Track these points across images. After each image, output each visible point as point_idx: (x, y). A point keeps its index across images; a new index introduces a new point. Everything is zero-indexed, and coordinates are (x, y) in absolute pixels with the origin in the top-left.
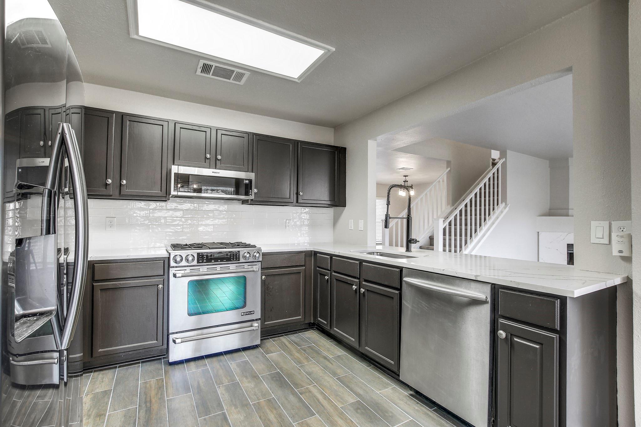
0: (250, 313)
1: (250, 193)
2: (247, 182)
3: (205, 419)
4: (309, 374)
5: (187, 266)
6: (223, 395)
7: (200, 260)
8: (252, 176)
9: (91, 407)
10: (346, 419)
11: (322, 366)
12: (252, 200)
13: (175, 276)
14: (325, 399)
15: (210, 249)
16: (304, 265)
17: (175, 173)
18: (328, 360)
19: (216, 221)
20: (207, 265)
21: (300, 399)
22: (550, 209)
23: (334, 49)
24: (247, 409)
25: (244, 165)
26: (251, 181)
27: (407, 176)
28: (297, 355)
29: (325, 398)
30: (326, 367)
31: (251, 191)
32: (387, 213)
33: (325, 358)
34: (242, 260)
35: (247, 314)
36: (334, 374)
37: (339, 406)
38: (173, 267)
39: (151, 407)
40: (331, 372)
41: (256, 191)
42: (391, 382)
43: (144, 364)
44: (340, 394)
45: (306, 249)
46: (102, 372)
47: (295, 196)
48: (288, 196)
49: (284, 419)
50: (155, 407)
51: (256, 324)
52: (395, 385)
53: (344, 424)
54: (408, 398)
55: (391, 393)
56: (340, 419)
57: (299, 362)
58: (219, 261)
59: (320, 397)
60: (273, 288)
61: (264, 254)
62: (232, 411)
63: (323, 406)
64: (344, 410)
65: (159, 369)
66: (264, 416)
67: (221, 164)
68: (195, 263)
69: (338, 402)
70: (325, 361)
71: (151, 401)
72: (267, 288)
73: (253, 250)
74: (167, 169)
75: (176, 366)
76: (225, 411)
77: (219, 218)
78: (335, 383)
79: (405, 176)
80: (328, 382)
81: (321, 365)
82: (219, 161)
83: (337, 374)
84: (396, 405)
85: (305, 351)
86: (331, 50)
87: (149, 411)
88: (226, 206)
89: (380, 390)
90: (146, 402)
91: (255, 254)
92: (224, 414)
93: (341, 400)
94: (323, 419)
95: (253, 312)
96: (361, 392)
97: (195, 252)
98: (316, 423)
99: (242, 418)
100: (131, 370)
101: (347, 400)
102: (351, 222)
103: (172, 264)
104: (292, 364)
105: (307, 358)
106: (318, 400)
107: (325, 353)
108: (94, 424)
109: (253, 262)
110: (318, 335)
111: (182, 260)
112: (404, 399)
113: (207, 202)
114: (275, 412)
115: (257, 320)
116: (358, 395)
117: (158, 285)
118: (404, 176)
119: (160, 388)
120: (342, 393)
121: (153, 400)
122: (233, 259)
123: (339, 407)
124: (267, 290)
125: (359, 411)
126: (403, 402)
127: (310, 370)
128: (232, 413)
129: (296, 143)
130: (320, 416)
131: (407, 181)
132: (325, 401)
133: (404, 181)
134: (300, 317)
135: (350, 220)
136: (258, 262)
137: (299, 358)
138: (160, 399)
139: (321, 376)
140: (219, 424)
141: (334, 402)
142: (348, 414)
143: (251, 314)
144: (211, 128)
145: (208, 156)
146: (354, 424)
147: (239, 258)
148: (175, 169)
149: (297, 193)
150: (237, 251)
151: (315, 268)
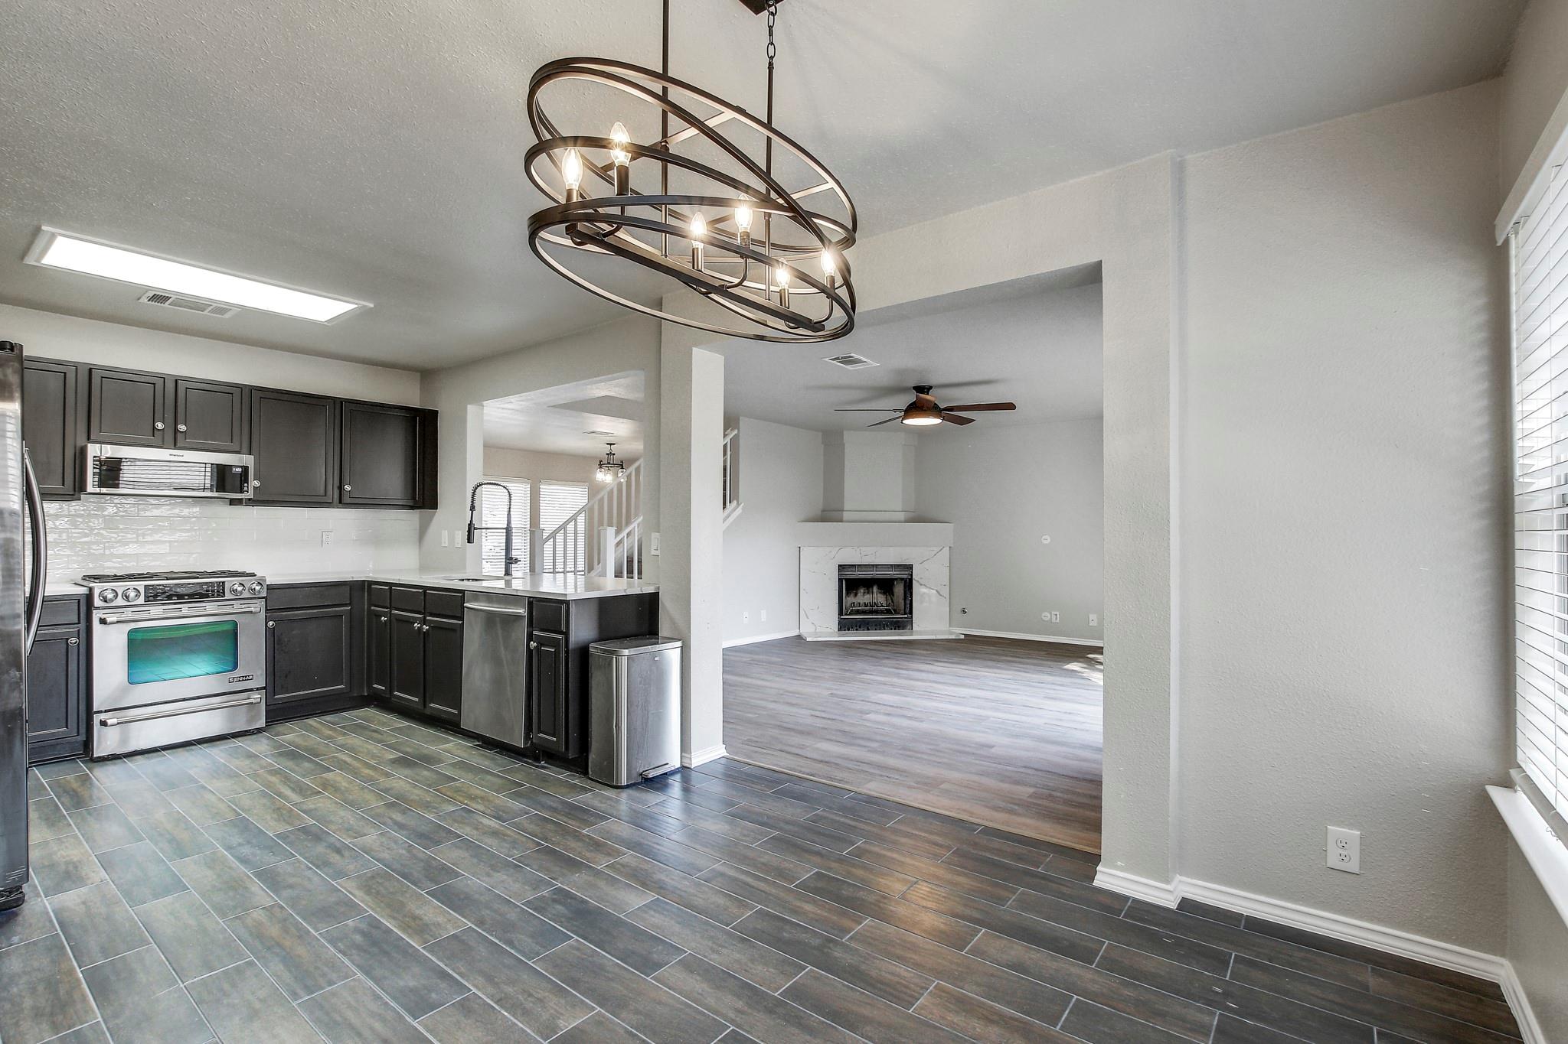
0: (245, 678)
1: (246, 489)
2: (239, 470)
5: (126, 607)
7: (150, 596)
8: (248, 460)
12: (250, 499)
13: (103, 621)
15: (167, 579)
16: (350, 604)
17: (95, 457)
19: (177, 536)
20: (164, 604)
22: (823, 511)
23: (372, 305)
25: (234, 440)
26: (245, 469)
27: (614, 444)
28: (328, 733)
30: (369, 737)
31: (246, 485)
32: (470, 521)
34: (228, 595)
35: (240, 681)
38: (98, 608)
39: (77, 794)
41: (257, 484)
42: (458, 740)
43: (43, 767)
44: (380, 755)
45: (353, 578)
47: (337, 492)
48: (322, 492)
50: (85, 793)
51: (256, 697)
52: (462, 741)
55: (451, 747)
58: (186, 597)
60: (289, 641)
61: (270, 588)
64: (377, 764)
65: (76, 768)
67: (185, 440)
68: (141, 600)
71: (74, 791)
72: (279, 640)
73: (251, 580)
74: (75, 447)
75: (103, 762)
77: (181, 530)
79: (611, 444)
80: (367, 748)
82: (181, 436)
84: (449, 753)
85: (344, 728)
87: (75, 797)
90: (66, 793)
91: (254, 586)
94: (345, 773)
95: (251, 677)
96: (410, 750)
97: (141, 585)
102: (445, 534)
103: (97, 602)
107: (377, 727)
109: (251, 598)
111: (116, 596)
112: (464, 749)
115: (258, 689)
117: (68, 639)
118: (608, 445)
119: (85, 780)
121: (79, 790)
122: (213, 595)
124: (278, 644)
127: (344, 742)
131: (614, 454)
133: (607, 454)
134: (342, 686)
135: (443, 531)
136: (259, 598)
139: (358, 745)
142: (385, 768)
143: (248, 680)
144: (164, 378)
145: (160, 425)
146: (384, 771)
147: (224, 593)
148: (93, 450)
149: (341, 488)
150: (220, 582)
151: (369, 608)
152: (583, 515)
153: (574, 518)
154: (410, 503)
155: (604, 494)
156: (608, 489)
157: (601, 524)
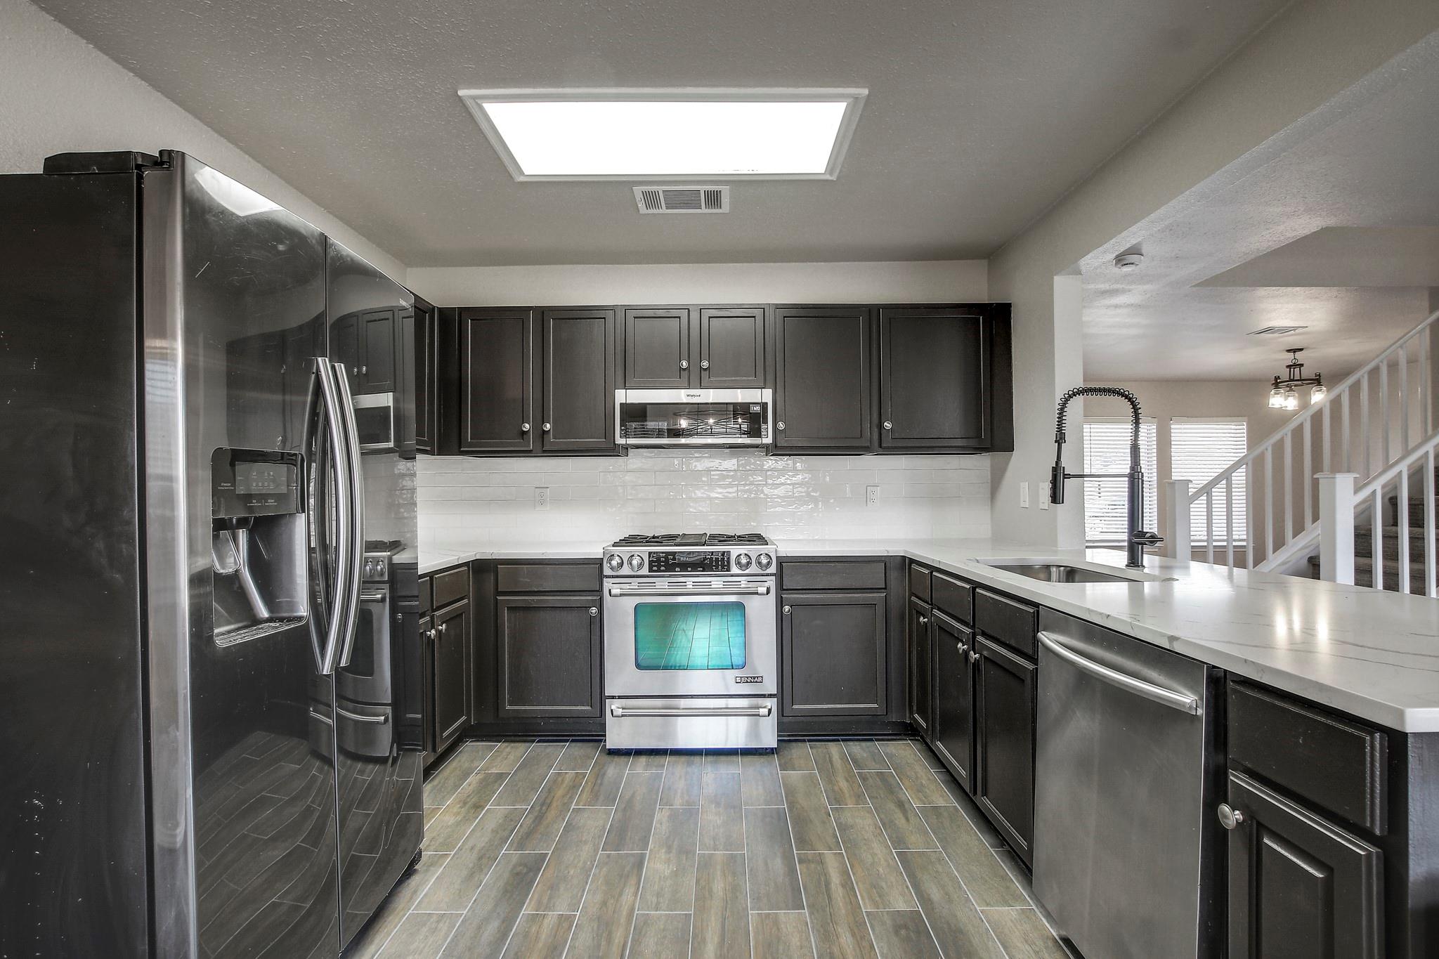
0: (754, 680)
1: (763, 431)
2: (757, 409)
3: (609, 856)
4: (843, 828)
5: (632, 577)
6: (661, 824)
7: (655, 566)
9: (473, 791)
10: (863, 938)
11: (881, 820)
12: (767, 446)
13: (614, 593)
14: (843, 886)
16: (883, 589)
17: (621, 404)
18: (904, 812)
19: (716, 492)
20: (670, 576)
21: (792, 871)
23: (865, 92)
24: (686, 859)
25: (757, 375)
26: (764, 406)
27: (1301, 350)
28: (843, 784)
29: (847, 885)
30: (888, 824)
31: (763, 427)
32: (1057, 463)
33: (901, 805)
34: (735, 570)
35: (747, 682)
36: (899, 841)
37: (866, 907)
38: (608, 577)
39: (545, 812)
40: (894, 836)
41: (777, 425)
42: (1029, 896)
43: (573, 744)
44: (884, 886)
45: (888, 552)
46: (512, 744)
47: (875, 434)
48: (857, 432)
49: (737, 897)
50: (552, 814)
51: (764, 706)
52: (1037, 906)
53: (851, 946)
54: (1050, 944)
55: (1011, 920)
56: (848, 934)
57: (837, 798)
58: (690, 569)
59: (835, 879)
60: (809, 633)
62: (657, 856)
63: (829, 897)
64: (869, 921)
65: (589, 758)
66: (705, 881)
67: (709, 378)
68: (645, 571)
69: (867, 901)
70: (897, 810)
71: (549, 806)
75: (616, 757)
76: (648, 852)
77: (720, 486)
78: (886, 861)
79: (1295, 351)
80: (874, 855)
81: (883, 816)
82: (705, 372)
83: (905, 843)
84: (1005, 947)
85: (864, 779)
86: (859, 94)
87: (539, 818)
88: (734, 461)
89: (988, 905)
90: (542, 805)
91: (762, 558)
92: (642, 857)
93: (878, 899)
94: (812, 922)
96: (935, 894)
97: (644, 550)
98: (794, 924)
99: (667, 872)
100: (550, 748)
101: (892, 902)
102: (1024, 490)
103: (607, 570)
104: (820, 800)
105: (859, 796)
106: (828, 884)
107: (908, 795)
108: (465, 817)
109: (758, 575)
110: (916, 755)
111: (621, 564)
112: (1037, 943)
113: (696, 455)
114: (730, 878)
115: (769, 696)
116: (925, 899)
117: (587, 608)
118: (1289, 351)
119: (574, 787)
120: (889, 884)
121: (554, 804)
122: (717, 568)
123: (864, 910)
125: (903, 932)
126: (1029, 949)
127: (850, 820)
128: (657, 859)
129: (871, 312)
130: (811, 914)
131: (1302, 365)
132: (840, 890)
133: (1288, 366)
134: (876, 706)
135: (1022, 484)
136: (768, 574)
137: (843, 793)
138: (565, 804)
139: (865, 839)
140: (626, 870)
141: (859, 897)
142: (873, 930)
143: (756, 682)
144: (689, 309)
145: (686, 364)
146: (873, 953)
147: (729, 565)
148: (622, 396)
149: (880, 426)
150: (724, 552)
151: (910, 598)
152: (1243, 470)
153: (1226, 475)
154: (973, 443)
155: (1286, 432)
156: (1293, 425)
157: (1317, 467)
